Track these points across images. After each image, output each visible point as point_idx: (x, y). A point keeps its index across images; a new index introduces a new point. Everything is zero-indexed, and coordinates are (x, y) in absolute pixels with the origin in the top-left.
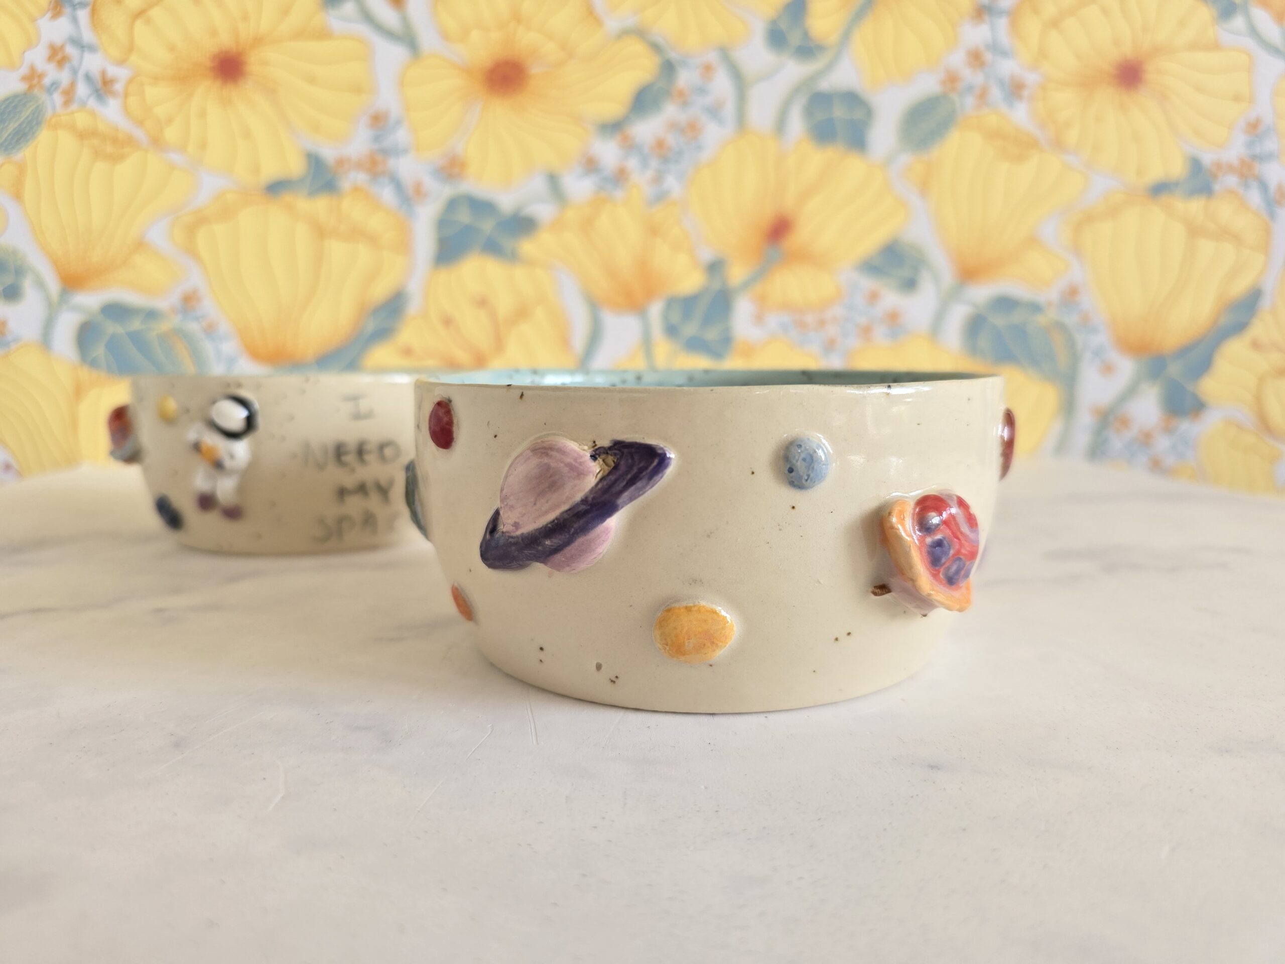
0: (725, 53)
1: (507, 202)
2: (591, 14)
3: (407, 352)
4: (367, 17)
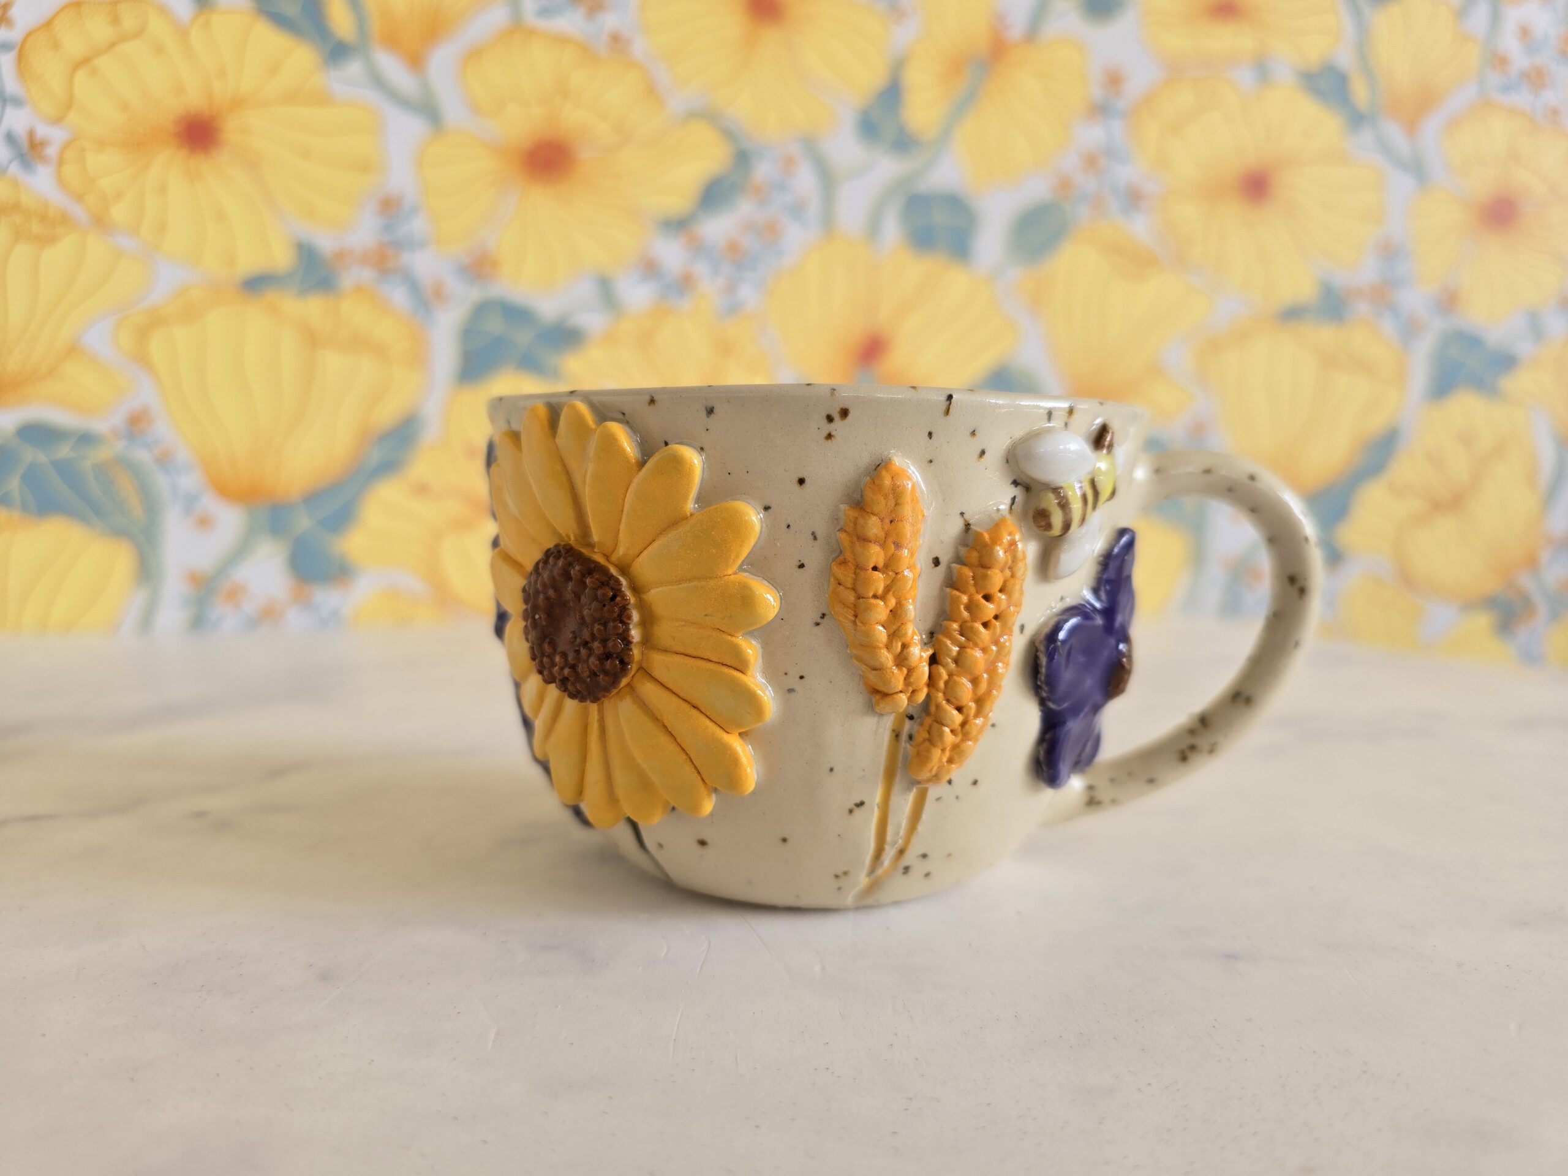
0: (809, 145)
1: (548, 308)
2: (651, 92)
3: (422, 490)
4: (378, 81)
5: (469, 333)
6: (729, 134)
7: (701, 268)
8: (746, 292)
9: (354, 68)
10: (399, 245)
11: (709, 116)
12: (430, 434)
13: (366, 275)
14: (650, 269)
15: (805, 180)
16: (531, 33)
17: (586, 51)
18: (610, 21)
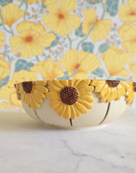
0: (68, 36)
1: (28, 61)
2: (44, 29)
3: (9, 87)
4: (5, 29)
5: (16, 64)
6: (55, 35)
7: (51, 54)
8: (58, 57)
9: (2, 27)
10: (7, 52)
11: (53, 32)
12: (10, 79)
13: (2, 56)
14: (44, 55)
15: (67, 41)
16: (27, 21)
17: (35, 24)
18: (38, 19)
